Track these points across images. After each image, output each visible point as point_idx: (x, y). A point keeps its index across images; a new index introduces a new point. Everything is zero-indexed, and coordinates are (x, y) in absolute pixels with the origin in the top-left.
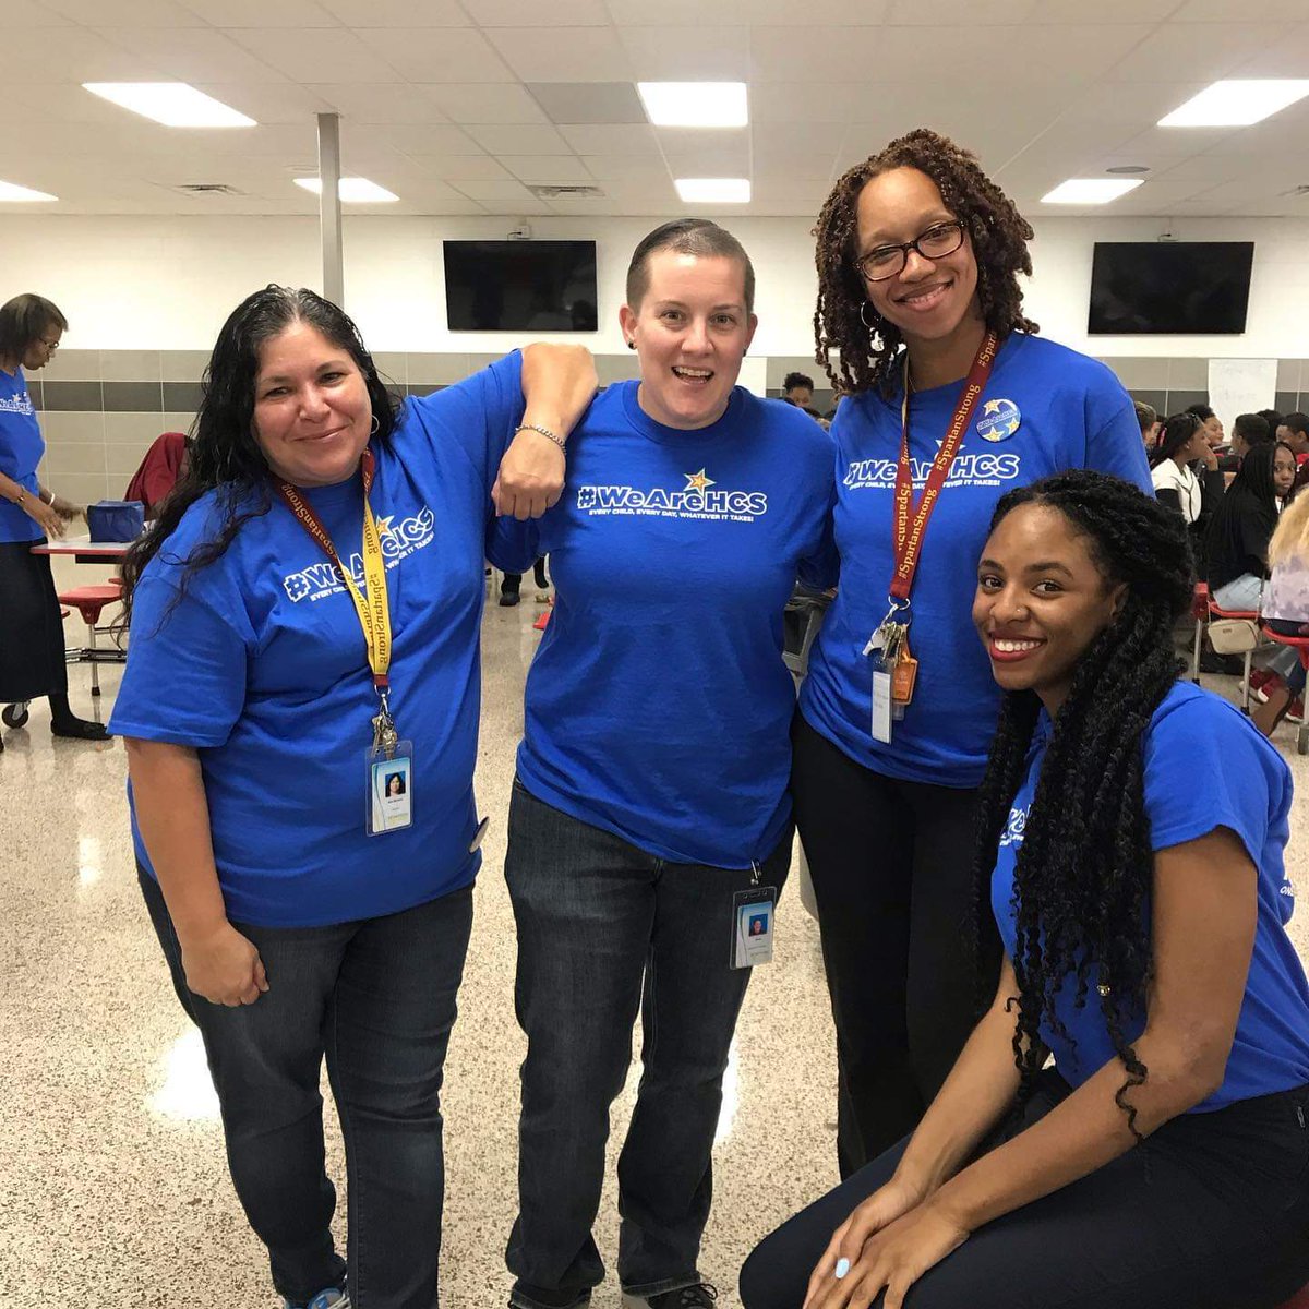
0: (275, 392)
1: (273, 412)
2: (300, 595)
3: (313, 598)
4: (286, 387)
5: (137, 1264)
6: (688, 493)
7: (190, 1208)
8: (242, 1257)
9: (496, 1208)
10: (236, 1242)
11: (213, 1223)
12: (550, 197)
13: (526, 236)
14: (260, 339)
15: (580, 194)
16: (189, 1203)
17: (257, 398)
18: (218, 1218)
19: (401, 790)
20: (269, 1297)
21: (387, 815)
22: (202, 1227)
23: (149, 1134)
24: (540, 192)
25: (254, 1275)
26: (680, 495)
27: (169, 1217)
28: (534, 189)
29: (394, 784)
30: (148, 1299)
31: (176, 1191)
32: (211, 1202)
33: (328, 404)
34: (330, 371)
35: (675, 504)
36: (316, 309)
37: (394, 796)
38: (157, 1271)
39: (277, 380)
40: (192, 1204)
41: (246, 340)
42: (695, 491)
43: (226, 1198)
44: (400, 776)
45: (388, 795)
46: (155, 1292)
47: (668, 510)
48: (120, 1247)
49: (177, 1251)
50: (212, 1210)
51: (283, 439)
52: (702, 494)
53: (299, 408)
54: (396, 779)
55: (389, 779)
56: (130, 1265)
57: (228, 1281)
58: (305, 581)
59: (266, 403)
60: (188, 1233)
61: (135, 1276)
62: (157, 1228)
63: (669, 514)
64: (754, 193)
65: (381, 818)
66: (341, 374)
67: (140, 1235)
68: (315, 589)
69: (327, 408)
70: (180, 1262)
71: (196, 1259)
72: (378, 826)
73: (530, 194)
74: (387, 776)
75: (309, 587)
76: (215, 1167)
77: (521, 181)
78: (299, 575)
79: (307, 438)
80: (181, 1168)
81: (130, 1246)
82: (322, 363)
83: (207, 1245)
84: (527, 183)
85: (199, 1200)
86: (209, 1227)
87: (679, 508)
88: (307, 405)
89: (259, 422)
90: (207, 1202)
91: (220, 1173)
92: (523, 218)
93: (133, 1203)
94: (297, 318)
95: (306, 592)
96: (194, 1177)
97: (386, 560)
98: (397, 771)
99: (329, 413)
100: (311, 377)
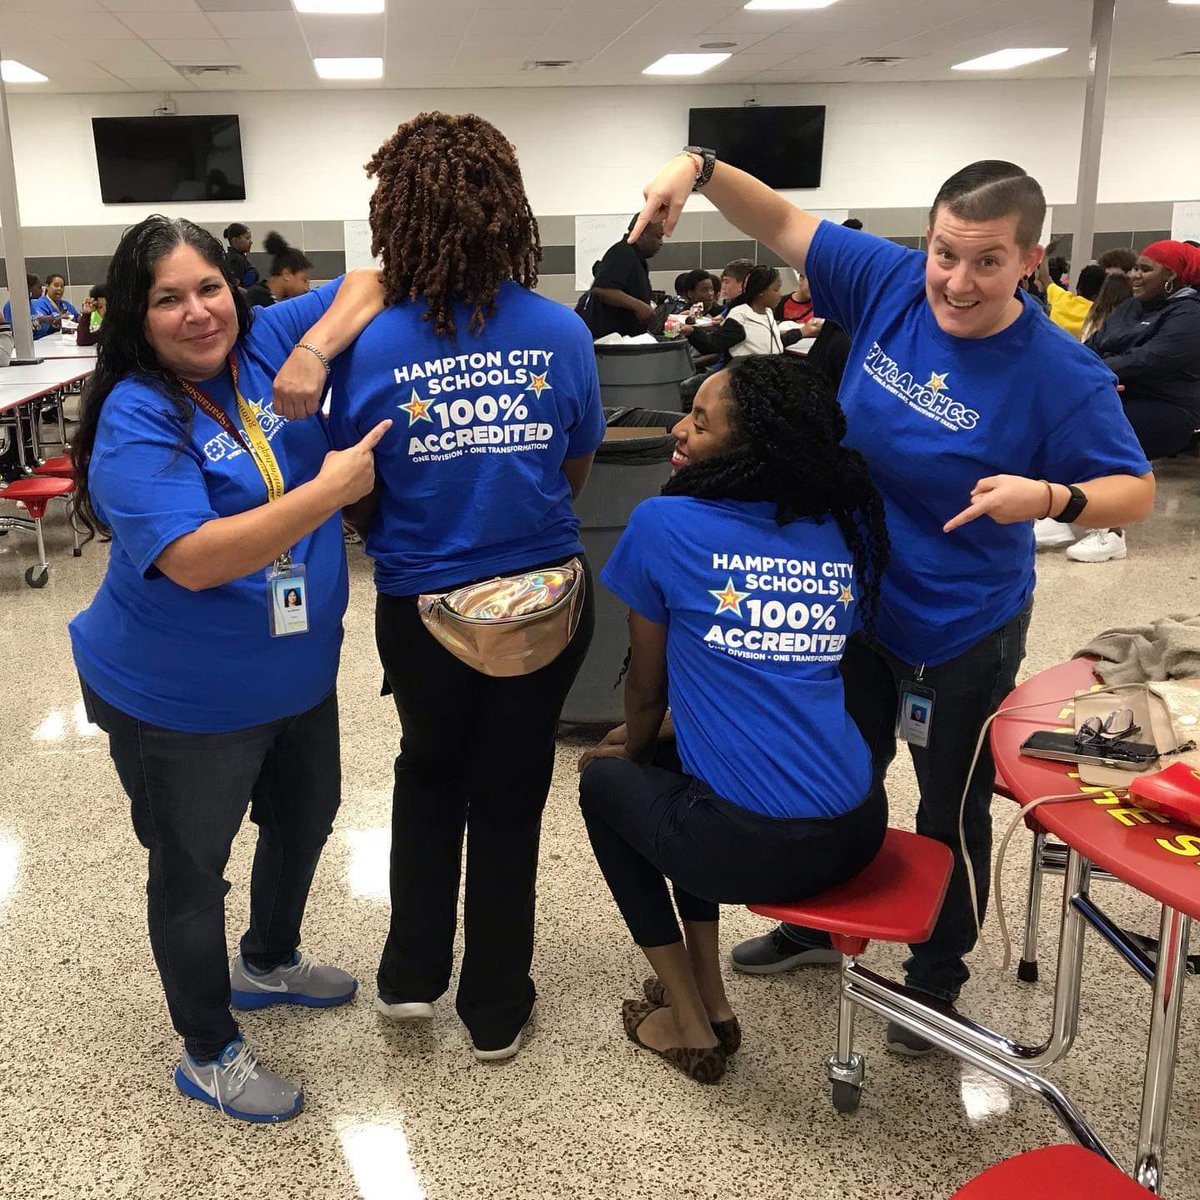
0: (165, 300)
1: (165, 317)
2: (219, 456)
3: (229, 457)
4: (175, 297)
5: (33, 1009)
6: (926, 389)
7: (62, 966)
8: (116, 996)
9: (309, 941)
10: (108, 986)
11: (85, 975)
12: (194, 75)
13: (171, 111)
14: (155, 258)
15: (223, 72)
16: (61, 963)
17: (150, 305)
18: (88, 971)
19: (298, 602)
20: (146, 1019)
21: (287, 622)
22: (77, 979)
23: (9, 917)
24: (186, 71)
25: (129, 1006)
26: (920, 387)
27: (48, 974)
28: (178, 68)
29: (292, 597)
30: (51, 1031)
31: (47, 956)
32: (78, 960)
33: (208, 310)
34: (210, 283)
35: (912, 394)
36: (197, 235)
37: (292, 607)
38: (52, 1011)
39: (168, 290)
40: (64, 963)
41: (144, 259)
42: (930, 390)
43: (90, 957)
44: (297, 592)
45: (287, 605)
46: (54, 1025)
47: (904, 394)
48: (15, 998)
49: (63, 997)
50: (81, 966)
51: (174, 339)
52: (935, 394)
53: (186, 314)
54: (293, 593)
55: (287, 593)
56: (27, 1010)
57: (111, 1013)
58: (220, 445)
59: (160, 309)
60: (67, 984)
61: (34, 1016)
62: (40, 982)
63: (903, 398)
64: (387, 70)
65: (282, 623)
66: (217, 286)
67: (28, 989)
68: (229, 451)
69: (208, 314)
70: (68, 1004)
71: (80, 1000)
72: (281, 630)
73: (175, 72)
74: (285, 591)
75: (224, 450)
76: (73, 935)
77: (168, 62)
78: (214, 440)
79: (191, 339)
80: (45, 939)
81: (23, 997)
82: (203, 277)
83: (85, 990)
84: (173, 64)
85: (68, 961)
86: (83, 978)
87: (912, 397)
88: (192, 311)
89: (152, 325)
90: (75, 961)
91: (79, 940)
92: (168, 94)
93: (14, 968)
94: (183, 241)
95: (223, 454)
96: (58, 944)
97: (267, 435)
98: (294, 587)
99: (208, 319)
100: (194, 289)
